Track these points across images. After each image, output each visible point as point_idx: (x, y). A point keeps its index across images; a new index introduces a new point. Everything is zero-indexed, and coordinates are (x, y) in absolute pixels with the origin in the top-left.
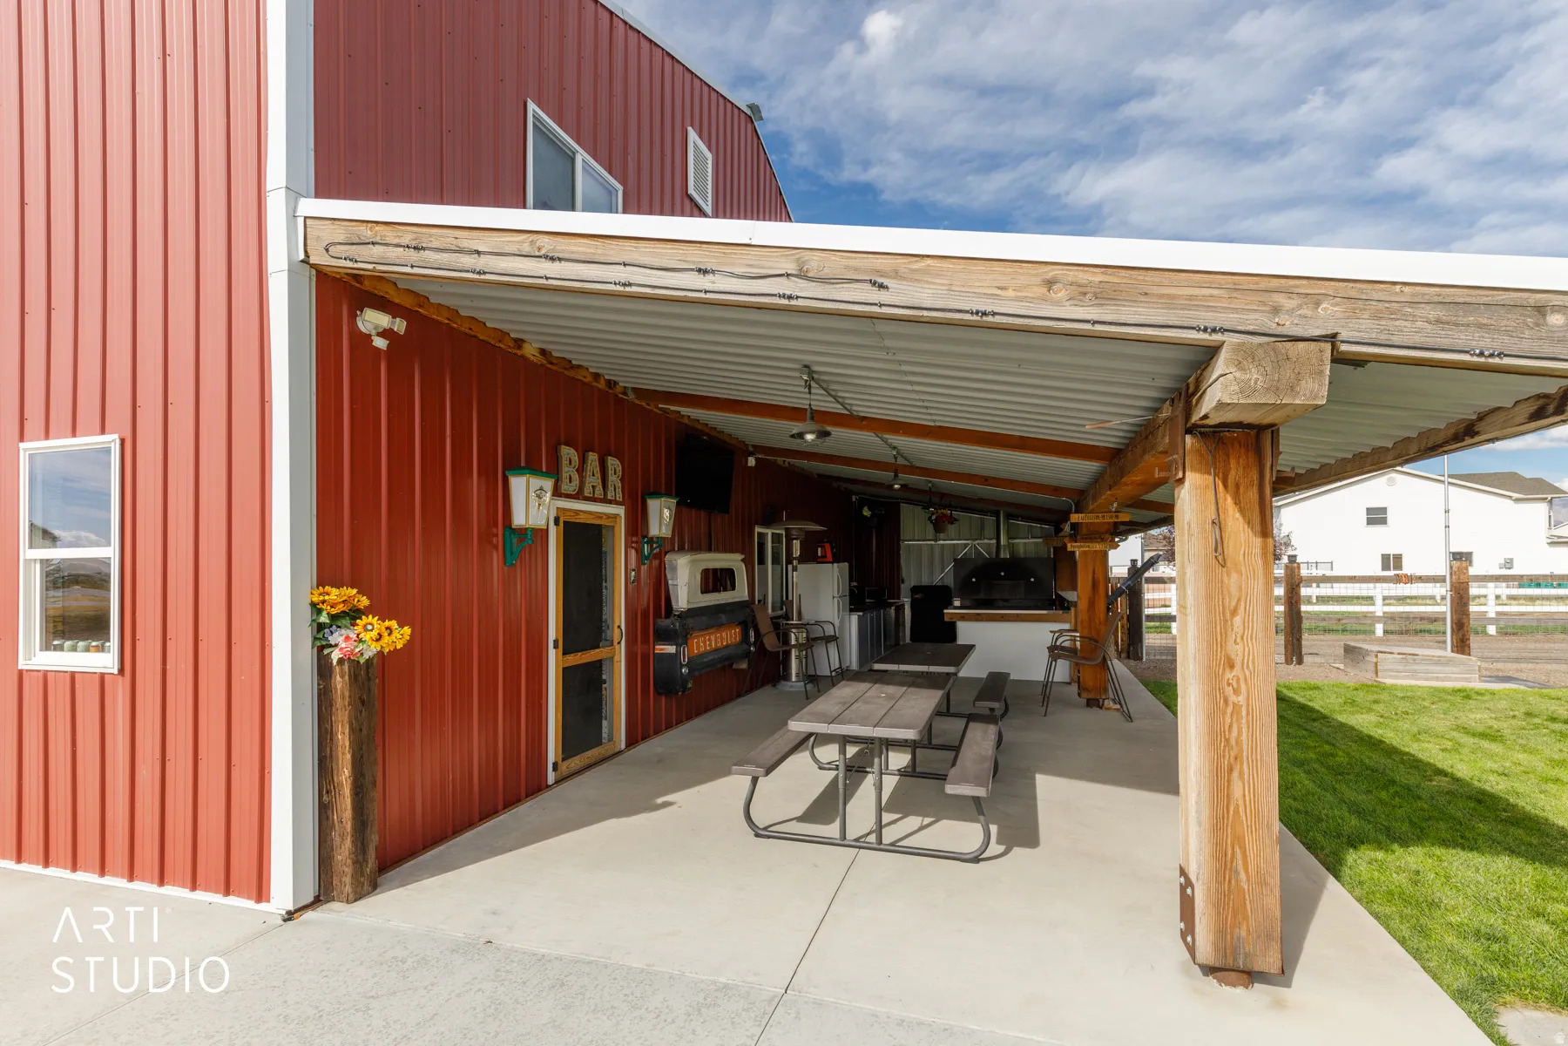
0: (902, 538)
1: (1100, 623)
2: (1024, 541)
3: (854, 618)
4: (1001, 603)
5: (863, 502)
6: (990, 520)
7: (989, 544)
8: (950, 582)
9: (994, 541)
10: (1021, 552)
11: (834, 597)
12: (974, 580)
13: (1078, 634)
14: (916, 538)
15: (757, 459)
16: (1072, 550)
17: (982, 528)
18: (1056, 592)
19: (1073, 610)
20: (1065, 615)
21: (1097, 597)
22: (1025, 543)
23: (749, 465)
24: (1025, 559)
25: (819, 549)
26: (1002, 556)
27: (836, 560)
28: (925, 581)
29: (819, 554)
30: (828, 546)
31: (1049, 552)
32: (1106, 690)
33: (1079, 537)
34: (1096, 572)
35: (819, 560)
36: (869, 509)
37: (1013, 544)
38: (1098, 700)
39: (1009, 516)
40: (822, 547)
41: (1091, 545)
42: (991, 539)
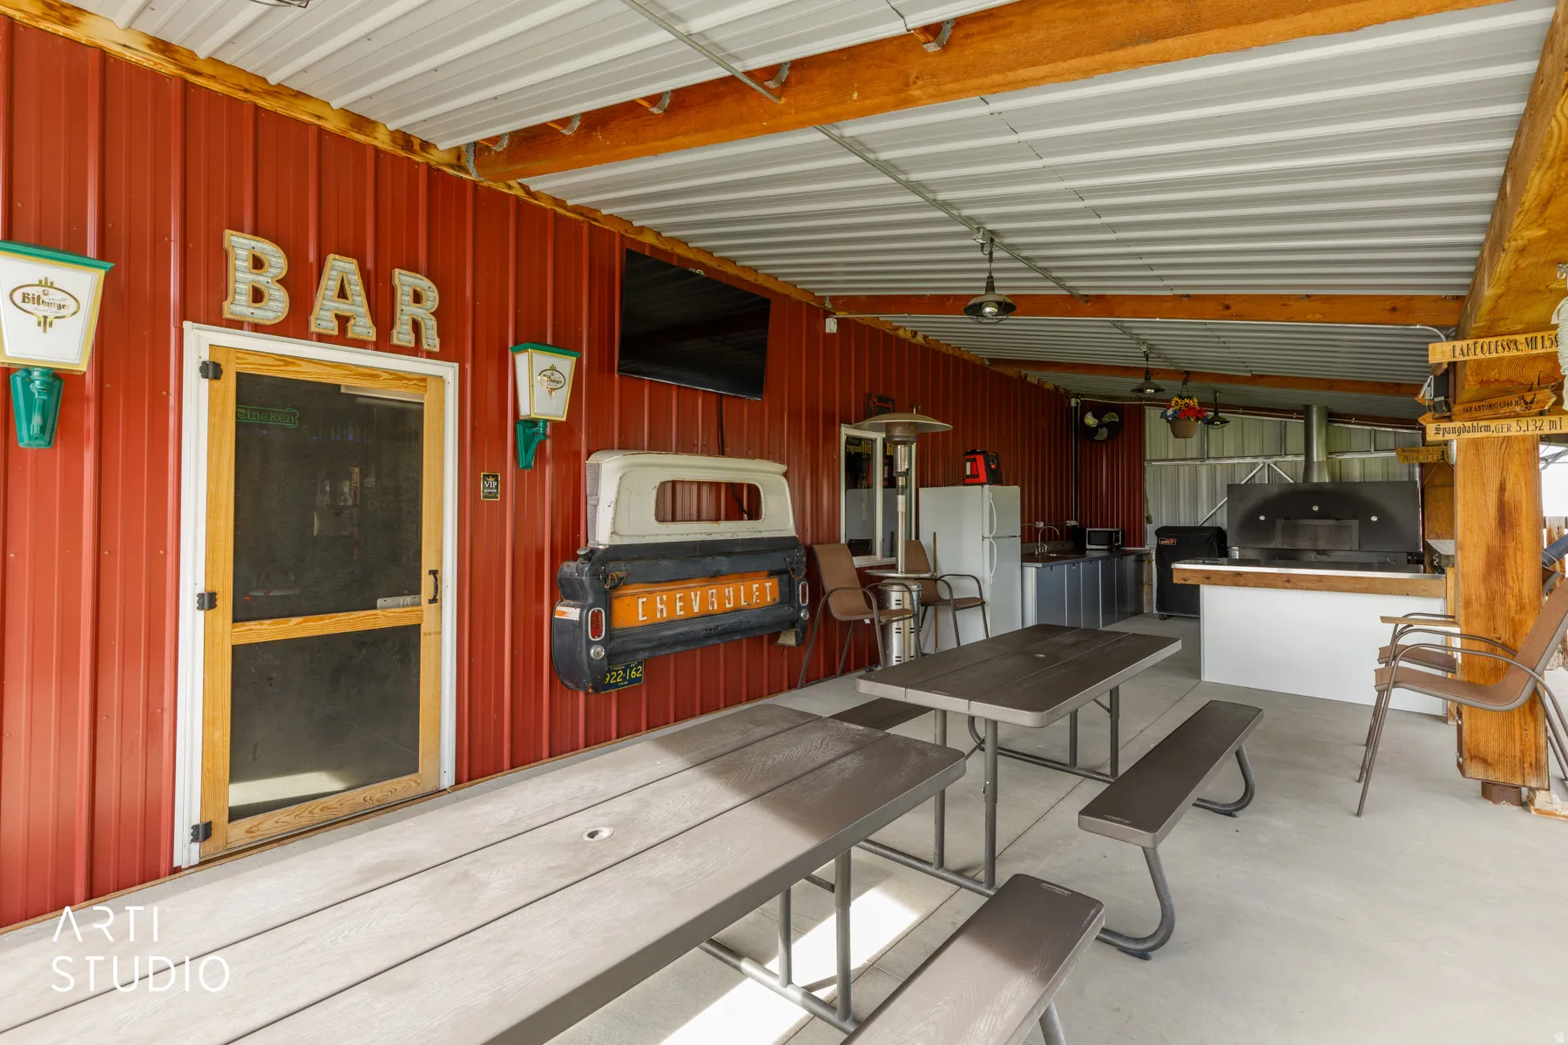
0: (1148, 457)
1: (1522, 608)
2: (1364, 456)
3: (1031, 571)
4: (1312, 556)
5: (1086, 407)
6: (1295, 426)
7: (1296, 463)
8: (1222, 521)
9: (1302, 458)
10: (1356, 474)
11: (984, 538)
12: (1262, 518)
13: (1457, 630)
14: (1171, 457)
15: (840, 322)
16: (1440, 438)
17: (1283, 439)
18: (1424, 541)
19: (1450, 572)
20: (1434, 582)
21: (1511, 545)
22: (1363, 460)
23: (828, 330)
24: (1363, 483)
25: (968, 464)
26: (1315, 479)
27: (995, 478)
28: (1184, 520)
29: (968, 473)
30: (980, 459)
31: (1411, 474)
32: (1538, 767)
33: (1456, 409)
34: (1509, 486)
35: (967, 480)
36: (1095, 416)
37: (1340, 461)
38: (1518, 788)
39: (1332, 417)
40: (973, 461)
41: (1493, 424)
42: (1297, 455)
